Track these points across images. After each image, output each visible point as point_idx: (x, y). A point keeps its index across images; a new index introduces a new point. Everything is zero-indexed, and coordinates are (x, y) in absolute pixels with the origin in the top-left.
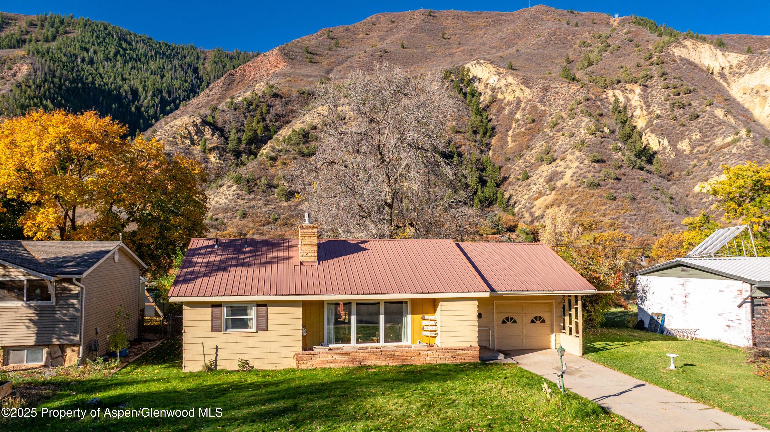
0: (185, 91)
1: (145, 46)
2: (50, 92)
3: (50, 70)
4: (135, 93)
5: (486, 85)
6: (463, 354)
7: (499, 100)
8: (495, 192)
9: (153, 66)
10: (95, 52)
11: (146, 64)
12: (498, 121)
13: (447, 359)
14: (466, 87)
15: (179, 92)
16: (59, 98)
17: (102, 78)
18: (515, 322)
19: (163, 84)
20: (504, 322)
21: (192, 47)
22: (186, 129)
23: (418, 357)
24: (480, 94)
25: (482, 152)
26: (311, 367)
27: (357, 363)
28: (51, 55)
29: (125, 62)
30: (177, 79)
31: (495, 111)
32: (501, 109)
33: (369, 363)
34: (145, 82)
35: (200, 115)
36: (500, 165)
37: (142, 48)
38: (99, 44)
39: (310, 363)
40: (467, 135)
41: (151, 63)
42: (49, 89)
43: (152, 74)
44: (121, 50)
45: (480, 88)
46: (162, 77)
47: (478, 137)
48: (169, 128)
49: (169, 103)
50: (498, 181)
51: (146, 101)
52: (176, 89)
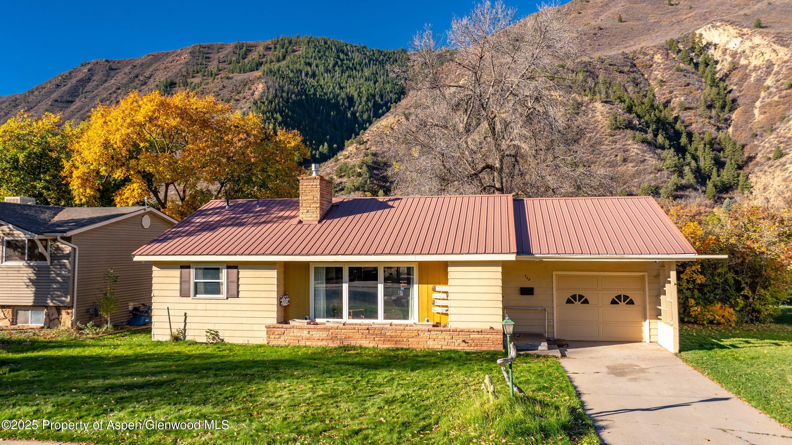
0: (396, 93)
1: (360, 55)
2: (279, 106)
3: (280, 86)
4: (351, 100)
5: (725, 51)
6: (479, 339)
7: (742, 66)
8: (736, 175)
9: (367, 72)
10: (317, 66)
11: (360, 72)
12: (740, 92)
13: (456, 344)
14: (698, 56)
15: (391, 95)
16: (287, 111)
17: (323, 89)
18: (586, 302)
19: (376, 89)
20: (569, 301)
21: (403, 50)
22: (392, 128)
23: (416, 340)
24: (717, 62)
25: (719, 129)
26: (283, 344)
27: (338, 342)
28: (280, 72)
29: (343, 72)
30: (389, 83)
31: (736, 80)
32: (745, 77)
33: (353, 343)
34: (360, 88)
35: (405, 114)
36: (744, 143)
37: (357, 57)
38: (320, 58)
39: (283, 338)
40: (699, 112)
41: (366, 70)
42: (279, 102)
43: (366, 80)
44: (339, 61)
45: (716, 54)
46: (375, 83)
47: (714, 112)
48: (376, 129)
49: (381, 107)
50: (740, 163)
51: (360, 106)
52: (388, 92)
